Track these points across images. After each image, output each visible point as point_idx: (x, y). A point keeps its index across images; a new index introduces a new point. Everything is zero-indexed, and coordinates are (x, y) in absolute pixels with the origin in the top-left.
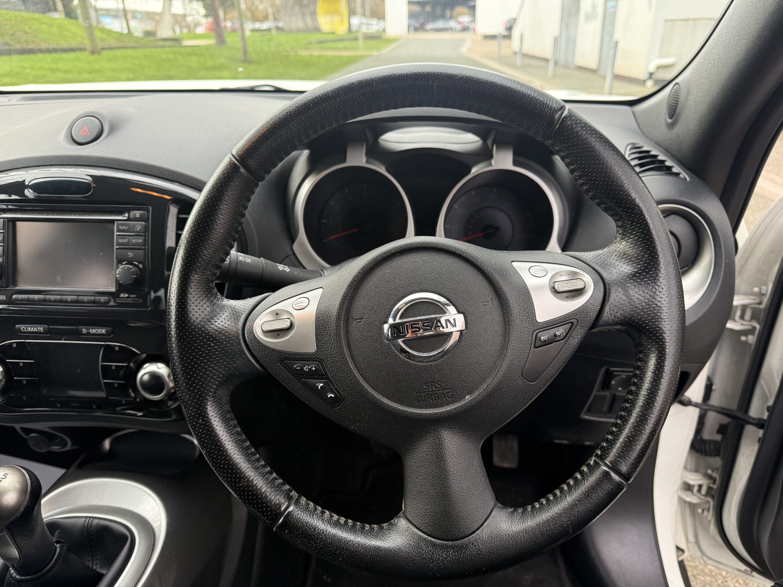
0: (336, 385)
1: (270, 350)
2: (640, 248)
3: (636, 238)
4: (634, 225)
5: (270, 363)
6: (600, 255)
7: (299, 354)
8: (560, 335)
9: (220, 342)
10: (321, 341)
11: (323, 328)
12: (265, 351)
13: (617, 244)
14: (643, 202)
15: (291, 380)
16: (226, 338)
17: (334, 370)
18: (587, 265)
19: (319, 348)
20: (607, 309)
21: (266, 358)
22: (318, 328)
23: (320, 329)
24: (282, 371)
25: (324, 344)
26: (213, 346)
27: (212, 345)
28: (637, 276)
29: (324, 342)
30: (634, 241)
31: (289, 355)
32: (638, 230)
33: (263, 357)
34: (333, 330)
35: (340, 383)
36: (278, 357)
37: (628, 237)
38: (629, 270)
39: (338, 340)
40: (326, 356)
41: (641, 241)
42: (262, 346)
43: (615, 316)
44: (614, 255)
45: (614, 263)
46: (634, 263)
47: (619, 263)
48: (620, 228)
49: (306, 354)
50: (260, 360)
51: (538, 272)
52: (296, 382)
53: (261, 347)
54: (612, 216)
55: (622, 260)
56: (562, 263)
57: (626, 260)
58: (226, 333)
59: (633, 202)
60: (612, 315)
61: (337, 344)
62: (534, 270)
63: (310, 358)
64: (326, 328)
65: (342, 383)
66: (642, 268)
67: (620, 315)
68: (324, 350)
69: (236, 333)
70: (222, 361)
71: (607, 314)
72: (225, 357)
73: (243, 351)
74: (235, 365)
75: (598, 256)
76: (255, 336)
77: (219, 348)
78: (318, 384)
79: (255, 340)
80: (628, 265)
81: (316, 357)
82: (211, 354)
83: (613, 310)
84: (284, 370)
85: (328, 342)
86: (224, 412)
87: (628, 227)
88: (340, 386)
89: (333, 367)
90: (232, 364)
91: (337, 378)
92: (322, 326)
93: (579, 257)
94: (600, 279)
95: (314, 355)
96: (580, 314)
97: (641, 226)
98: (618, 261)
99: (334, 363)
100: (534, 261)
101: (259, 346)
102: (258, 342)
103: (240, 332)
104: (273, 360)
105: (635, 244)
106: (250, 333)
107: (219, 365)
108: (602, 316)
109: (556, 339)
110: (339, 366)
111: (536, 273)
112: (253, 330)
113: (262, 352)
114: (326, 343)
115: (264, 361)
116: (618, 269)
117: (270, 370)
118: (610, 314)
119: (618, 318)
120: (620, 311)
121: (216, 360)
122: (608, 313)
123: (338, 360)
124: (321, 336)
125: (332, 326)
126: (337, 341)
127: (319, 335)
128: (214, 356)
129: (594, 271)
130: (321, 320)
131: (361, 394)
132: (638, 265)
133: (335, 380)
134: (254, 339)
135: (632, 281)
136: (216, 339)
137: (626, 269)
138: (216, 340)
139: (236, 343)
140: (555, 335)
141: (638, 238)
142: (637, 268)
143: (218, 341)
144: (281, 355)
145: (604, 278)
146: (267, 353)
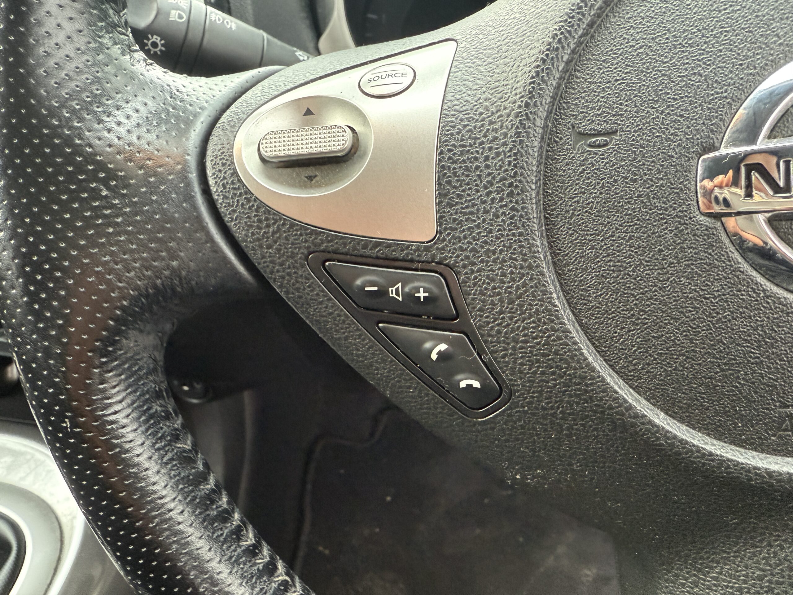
0: (492, 352)
1: (284, 224)
5: (281, 264)
7: (378, 244)
9: (127, 186)
10: (457, 203)
11: (464, 161)
12: (268, 226)
15: (344, 322)
16: (147, 175)
17: (493, 303)
19: (446, 229)
21: (269, 247)
22: (450, 158)
23: (455, 162)
24: (317, 294)
25: (465, 214)
26: (106, 197)
27: (104, 193)
29: (467, 207)
31: (345, 244)
33: (261, 246)
34: (501, 166)
35: (505, 349)
36: (308, 247)
39: (517, 202)
40: (467, 257)
42: (259, 207)
49: (401, 245)
50: (250, 253)
52: (358, 330)
53: (257, 211)
58: (149, 159)
61: (512, 218)
63: (412, 261)
64: (476, 159)
65: (514, 348)
68: (465, 238)
69: (178, 163)
70: (134, 247)
72: (143, 234)
73: (199, 219)
74: (175, 263)
76: (238, 176)
77: (127, 205)
78: (428, 345)
79: (239, 188)
81: (434, 256)
82: (100, 221)
84: (323, 291)
85: (478, 210)
86: (143, 398)
88: (504, 357)
89: (490, 296)
90: (163, 259)
91: (499, 332)
92: (462, 153)
95: (427, 249)
99: (493, 280)
101: (250, 208)
102: (246, 193)
103: (192, 161)
104: (293, 256)
106: (223, 165)
107: (126, 259)
110: (510, 293)
112: (231, 156)
113: (260, 228)
114: (472, 213)
115: (263, 257)
117: (281, 287)
121: (117, 243)
123: (512, 273)
124: (455, 187)
125: (498, 154)
126: (513, 209)
127: (449, 183)
128: (111, 230)
130: (458, 133)
131: (579, 390)
133: (489, 335)
134: (233, 183)
136: (117, 176)
138: (116, 178)
139: (176, 193)
143: (124, 182)
144: (318, 241)
146: (274, 233)
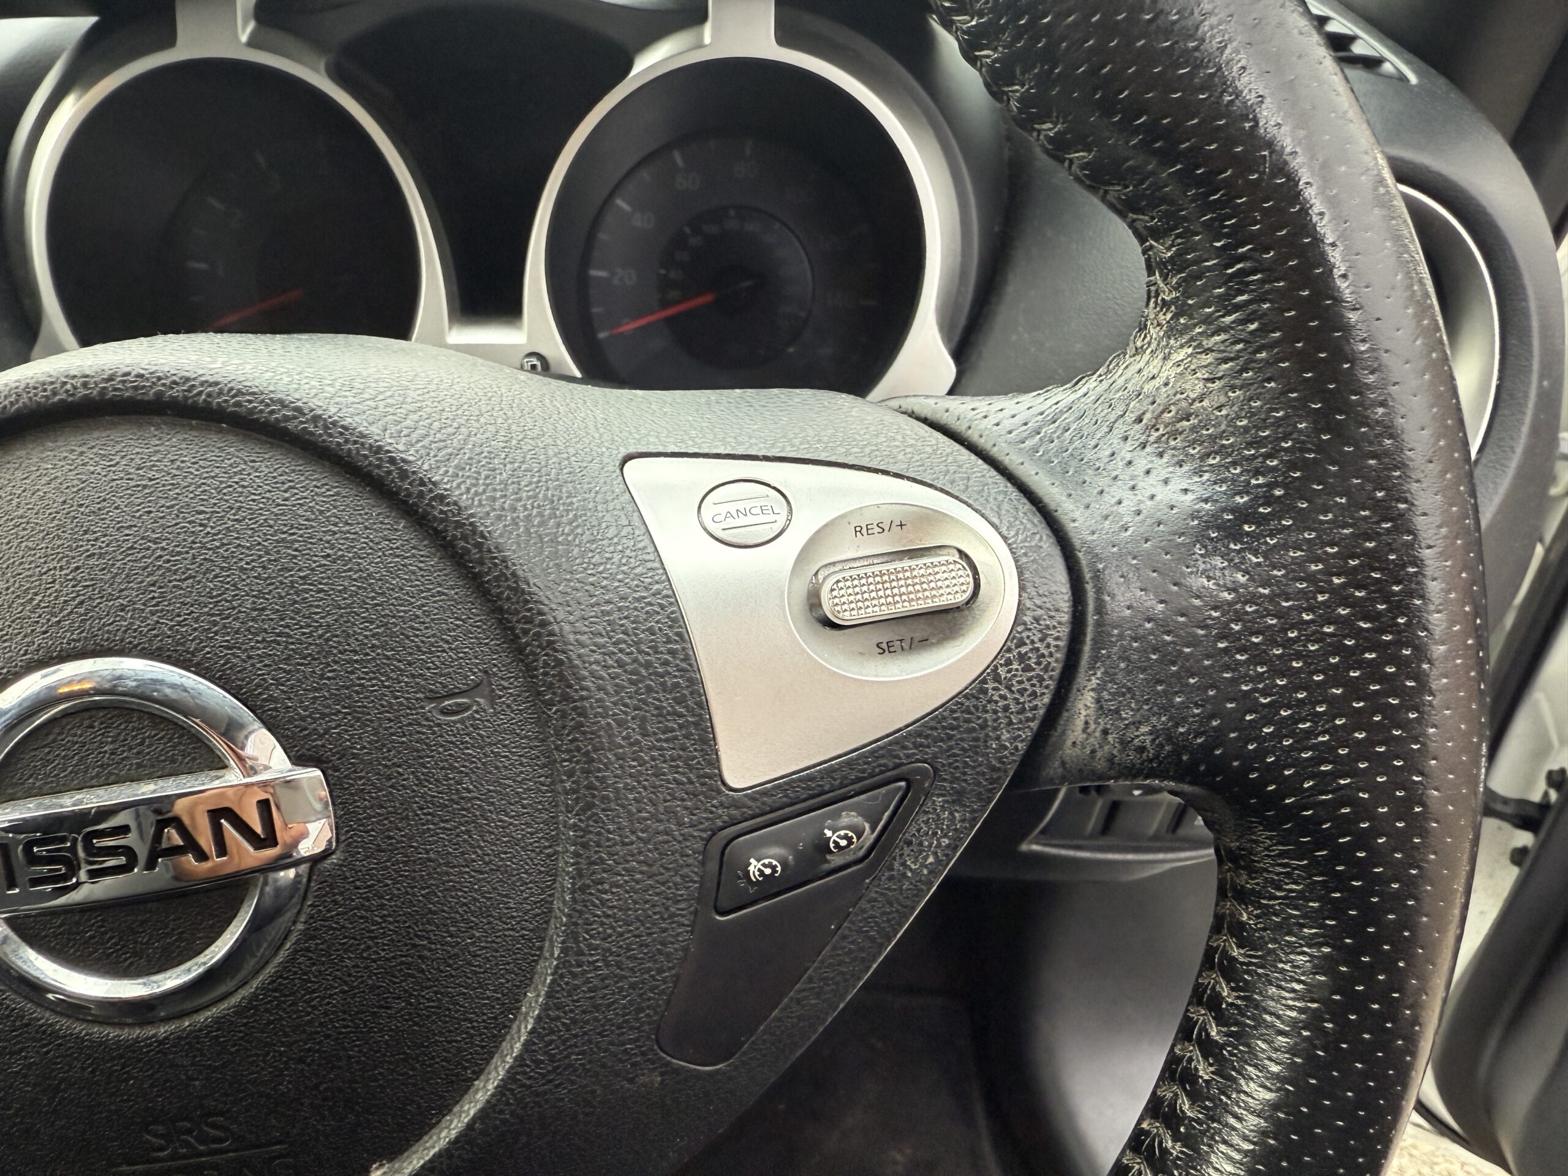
2: (1269, 380)
3: (1253, 327)
4: (1242, 258)
6: (1062, 412)
8: (843, 843)
13: (1146, 356)
14: (1302, 120)
18: (993, 473)
20: (1087, 707)
28: (1248, 534)
30: (1240, 346)
32: (1262, 282)
37: (1207, 320)
38: (1206, 501)
41: (1276, 343)
43: (1124, 743)
44: (1130, 417)
45: (1128, 457)
46: (1234, 464)
47: (1156, 460)
48: (1165, 278)
51: (742, 521)
54: (1124, 209)
55: (1172, 443)
56: (873, 464)
57: (1192, 443)
59: (1247, 125)
60: (1110, 738)
62: (723, 509)
66: (1278, 492)
67: (1149, 738)
71: (1084, 730)
75: (1054, 422)
80: (1199, 472)
83: (1117, 711)
87: (1209, 269)
93: (960, 427)
94: (1056, 552)
96: (950, 737)
97: (1282, 259)
98: (1148, 449)
100: (740, 451)
105: (1241, 361)
108: (1059, 746)
109: (828, 862)
111: (731, 523)
116: (1148, 494)
118: (1098, 734)
119: (1142, 749)
120: (1154, 720)
122: (1093, 726)
129: (1028, 506)
132: (1257, 473)
135: (1218, 562)
137: (1190, 497)
140: (823, 847)
141: (1263, 330)
142: (1248, 493)
145: (1077, 543)
